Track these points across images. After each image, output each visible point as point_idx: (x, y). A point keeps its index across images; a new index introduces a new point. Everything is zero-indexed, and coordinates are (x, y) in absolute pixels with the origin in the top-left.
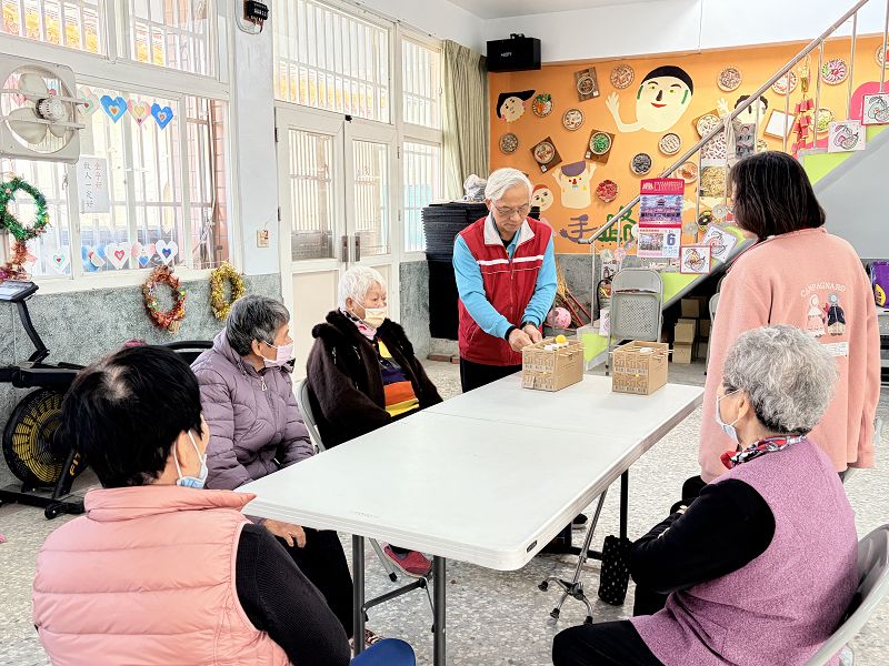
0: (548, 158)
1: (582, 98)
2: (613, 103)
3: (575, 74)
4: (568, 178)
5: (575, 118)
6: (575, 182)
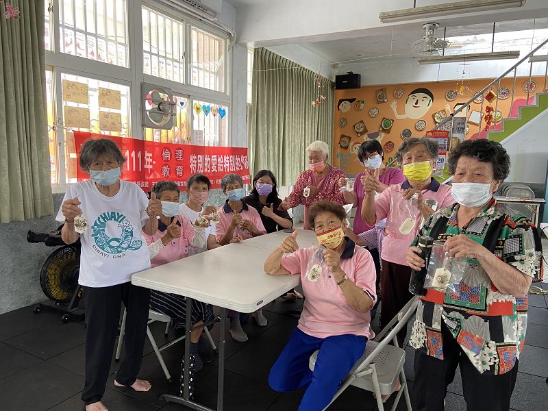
0: (361, 130)
1: (379, 103)
2: (394, 105)
3: (376, 91)
5: (375, 112)
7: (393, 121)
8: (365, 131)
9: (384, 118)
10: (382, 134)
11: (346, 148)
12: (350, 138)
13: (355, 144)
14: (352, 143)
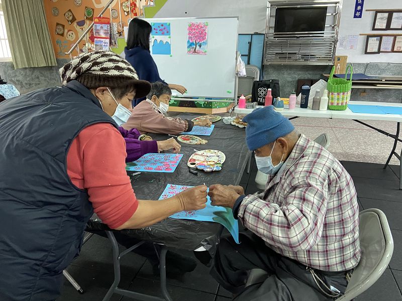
0: (71, 18)
4: (79, 27)
5: (79, 1)
6: (82, 29)
7: (93, 10)
8: (74, 19)
9: (86, 7)
10: (88, 22)
11: (62, 35)
12: (63, 26)
13: (69, 31)
14: (66, 31)
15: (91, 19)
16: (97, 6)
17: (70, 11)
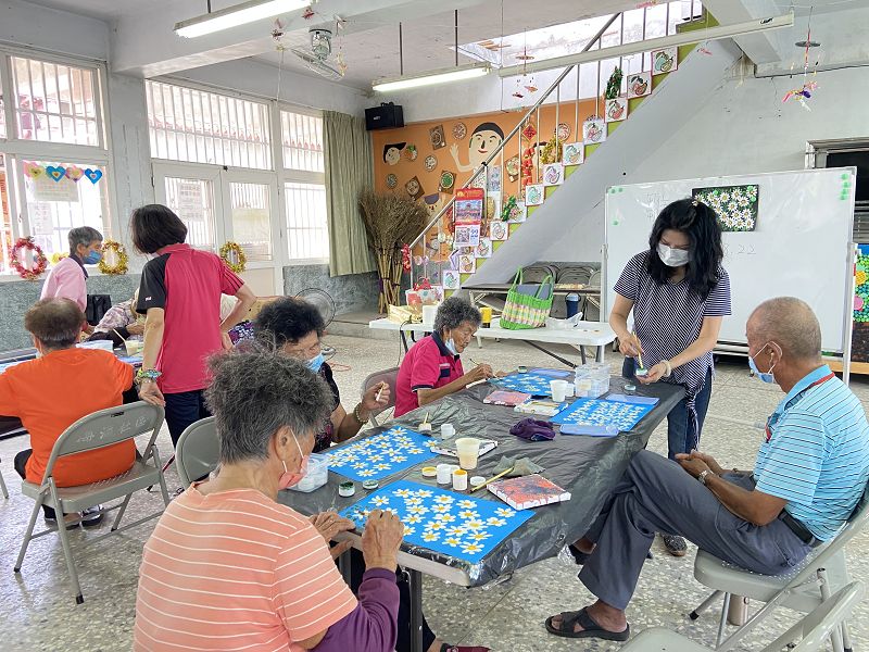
0: (416, 191)
1: (435, 148)
3: (429, 130)
4: (428, 205)
5: (432, 162)
6: (433, 208)
7: (455, 176)
8: (421, 192)
9: (443, 172)
10: (444, 196)
15: (450, 191)
16: (461, 169)
17: (415, 178)
